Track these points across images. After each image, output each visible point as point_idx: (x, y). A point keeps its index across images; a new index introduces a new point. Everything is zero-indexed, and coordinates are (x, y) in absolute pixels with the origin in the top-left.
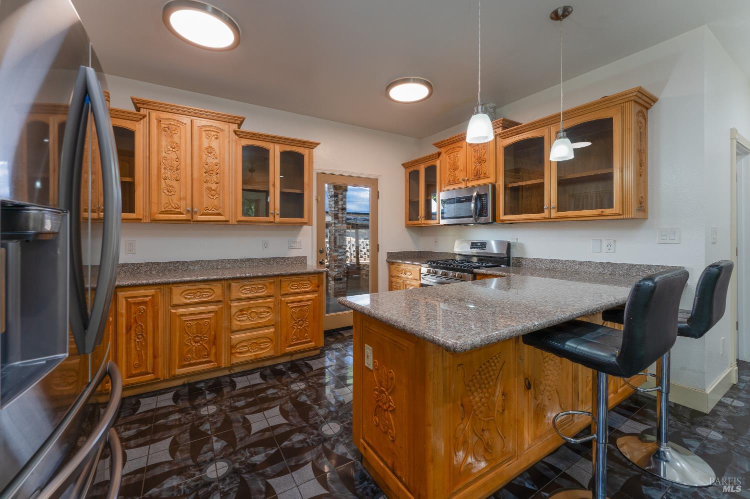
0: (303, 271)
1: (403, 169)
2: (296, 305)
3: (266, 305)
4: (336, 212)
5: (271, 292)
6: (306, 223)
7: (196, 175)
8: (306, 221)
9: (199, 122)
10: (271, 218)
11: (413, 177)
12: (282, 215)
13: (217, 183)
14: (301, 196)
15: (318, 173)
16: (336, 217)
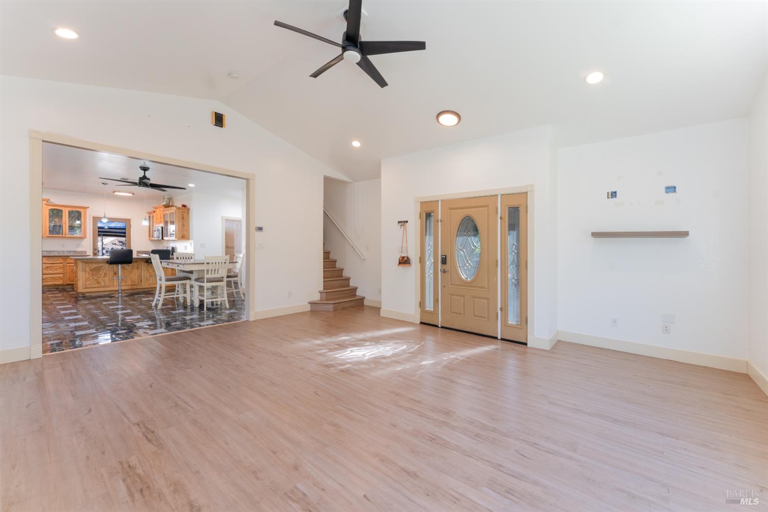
3: (60, 266)
5: (62, 262)
6: (83, 238)
10: (64, 235)
15: (93, 217)
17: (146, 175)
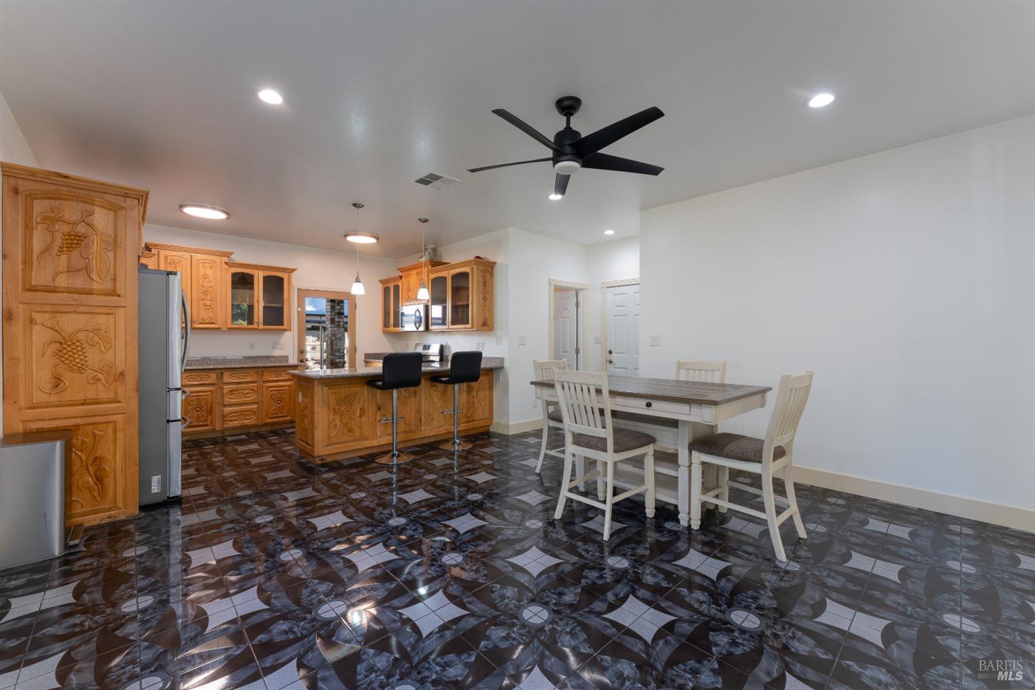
0: (284, 364)
1: (380, 285)
2: (274, 389)
3: (251, 388)
4: (333, 317)
5: (254, 379)
6: (286, 330)
7: (194, 295)
8: (286, 328)
9: (199, 256)
10: (255, 326)
11: (386, 290)
12: (265, 324)
13: (211, 301)
14: (282, 309)
15: (298, 289)
16: (332, 321)
17: (572, 125)
